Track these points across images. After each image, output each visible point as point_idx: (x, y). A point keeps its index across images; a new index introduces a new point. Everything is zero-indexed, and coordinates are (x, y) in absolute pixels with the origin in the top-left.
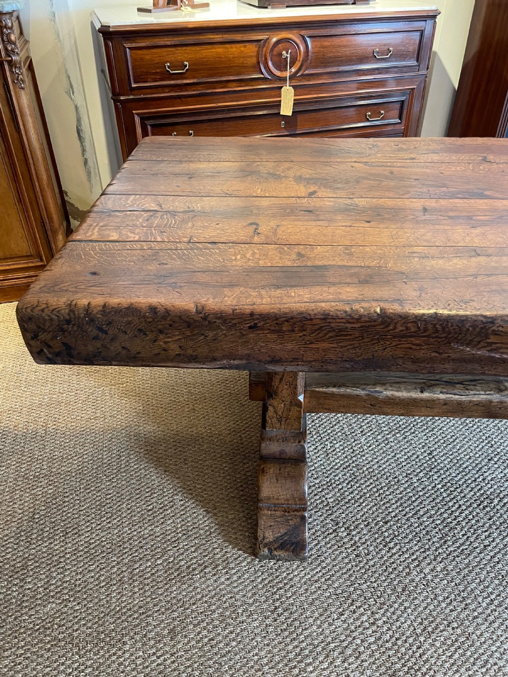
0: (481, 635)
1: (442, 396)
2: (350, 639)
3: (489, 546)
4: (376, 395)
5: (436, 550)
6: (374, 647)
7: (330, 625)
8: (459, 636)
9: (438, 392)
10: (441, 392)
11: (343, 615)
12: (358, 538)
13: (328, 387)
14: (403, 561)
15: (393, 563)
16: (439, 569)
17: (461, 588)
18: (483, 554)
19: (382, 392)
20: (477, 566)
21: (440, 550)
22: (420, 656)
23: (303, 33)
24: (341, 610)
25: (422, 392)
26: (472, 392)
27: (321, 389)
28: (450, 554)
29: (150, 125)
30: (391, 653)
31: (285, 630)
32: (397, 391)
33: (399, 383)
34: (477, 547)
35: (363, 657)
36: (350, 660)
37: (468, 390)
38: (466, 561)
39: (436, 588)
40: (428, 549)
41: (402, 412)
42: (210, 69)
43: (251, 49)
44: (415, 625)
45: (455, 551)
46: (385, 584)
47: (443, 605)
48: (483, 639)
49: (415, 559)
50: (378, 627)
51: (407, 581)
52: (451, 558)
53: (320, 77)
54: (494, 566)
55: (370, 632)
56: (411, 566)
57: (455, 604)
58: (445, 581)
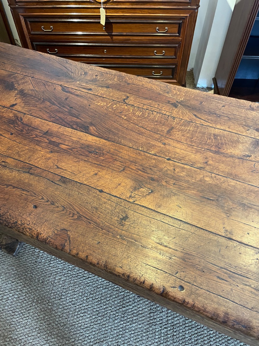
0: (57, 312)
2: (9, 293)
5: (68, 271)
6: (15, 299)
7: (6, 285)
8: (48, 309)
11: (13, 283)
14: (52, 271)
15: (47, 270)
16: (62, 279)
17: (65, 290)
18: (85, 280)
20: (78, 284)
21: (69, 272)
22: (28, 310)
24: (14, 281)
29: (29, 21)
30: (19, 304)
34: (85, 276)
35: (9, 301)
36: (3, 301)
38: (75, 281)
39: (55, 287)
40: (65, 270)
44: (36, 298)
45: (75, 274)
47: (52, 295)
48: (56, 314)
49: (57, 272)
50: (22, 293)
51: (47, 279)
52: (71, 277)
53: (124, 4)
54: (85, 287)
55: (18, 293)
56: (53, 274)
57: (57, 296)
58: (61, 285)
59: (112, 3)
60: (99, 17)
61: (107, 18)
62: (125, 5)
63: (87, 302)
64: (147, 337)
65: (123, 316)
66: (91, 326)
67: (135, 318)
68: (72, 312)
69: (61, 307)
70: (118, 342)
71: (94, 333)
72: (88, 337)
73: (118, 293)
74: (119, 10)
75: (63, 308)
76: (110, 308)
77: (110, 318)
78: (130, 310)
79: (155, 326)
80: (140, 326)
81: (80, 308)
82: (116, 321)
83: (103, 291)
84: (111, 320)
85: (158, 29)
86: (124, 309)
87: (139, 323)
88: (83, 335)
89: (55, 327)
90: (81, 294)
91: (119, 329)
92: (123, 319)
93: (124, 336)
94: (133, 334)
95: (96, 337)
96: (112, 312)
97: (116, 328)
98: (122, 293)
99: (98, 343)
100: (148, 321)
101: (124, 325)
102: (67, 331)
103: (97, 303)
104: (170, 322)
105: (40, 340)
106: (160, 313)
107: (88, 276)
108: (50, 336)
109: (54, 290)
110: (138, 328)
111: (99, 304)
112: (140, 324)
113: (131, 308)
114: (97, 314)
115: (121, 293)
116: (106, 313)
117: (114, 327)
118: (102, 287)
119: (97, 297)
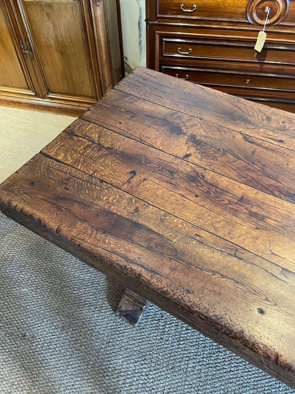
2: (132, 376)
3: (233, 371)
5: (203, 358)
6: (140, 386)
7: (128, 364)
11: (136, 363)
12: (168, 329)
14: (182, 354)
15: (176, 352)
16: (197, 368)
17: (201, 384)
18: (226, 374)
20: (218, 378)
21: (205, 359)
24: (137, 360)
28: (208, 364)
31: (108, 354)
34: (225, 369)
35: (133, 387)
36: (126, 385)
38: (214, 373)
39: (189, 377)
40: (199, 355)
44: (166, 388)
45: (212, 364)
46: (165, 360)
47: (186, 387)
49: (189, 357)
50: (148, 378)
51: (177, 365)
53: (291, 28)
54: (227, 383)
55: (143, 378)
56: (184, 359)
58: (196, 376)
59: (275, 27)
61: (267, 43)
62: (292, 30)
74: (282, 35)
109: (188, 381)
118: (249, 386)
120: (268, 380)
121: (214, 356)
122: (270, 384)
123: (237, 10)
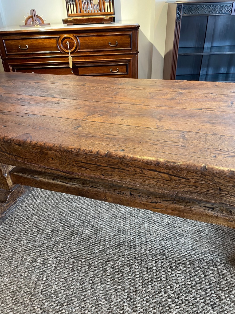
0: (23, 283)
1: (60, 183)
3: (60, 251)
4: (36, 179)
5: (37, 248)
8: (15, 281)
9: (59, 181)
10: (60, 181)
13: (18, 173)
14: (21, 249)
15: (16, 249)
16: (31, 255)
17: (33, 263)
18: (54, 253)
19: (37, 178)
20: (47, 257)
23: (75, 35)
25: (53, 180)
26: (72, 183)
27: (16, 174)
29: (16, 69)
32: (44, 178)
33: (46, 175)
34: (54, 250)
37: (71, 182)
38: (44, 254)
39: (23, 261)
41: (47, 188)
42: (37, 48)
43: (53, 41)
45: (44, 249)
46: (6, 255)
47: (20, 268)
48: (23, 285)
51: (15, 256)
52: (40, 252)
53: (86, 53)
54: (54, 259)
56: (22, 251)
57: (25, 269)
58: (29, 260)
59: (76, 53)
60: (68, 63)
61: (74, 63)
63: (55, 271)
64: (116, 295)
65: (91, 279)
66: (58, 291)
67: (103, 280)
68: (39, 281)
69: (28, 278)
70: (86, 303)
71: (61, 297)
72: (54, 301)
73: (86, 261)
74: (82, 57)
75: (31, 278)
76: (78, 274)
77: (78, 282)
78: (98, 274)
79: (124, 284)
80: (109, 286)
81: (48, 277)
82: (84, 285)
83: (72, 260)
84: (79, 284)
85: (111, 70)
86: (92, 273)
87: (108, 283)
88: (50, 300)
89: (21, 296)
90: (49, 265)
91: (87, 291)
92: (91, 282)
93: (92, 297)
94: (102, 294)
95: (63, 301)
96: (80, 277)
97: (84, 291)
98: (91, 260)
99: (65, 306)
100: (117, 281)
101: (93, 287)
102: (33, 298)
103: (65, 271)
104: (138, 279)
105: (3, 310)
106: (128, 273)
107: (57, 250)
108: (15, 304)
109: (22, 264)
110: (107, 288)
111: (67, 271)
112: (108, 285)
113: (99, 272)
114: (65, 280)
115: (89, 260)
116: (74, 278)
117: (82, 290)
118: (70, 257)
119: (66, 266)
120: (86, 250)
121: (46, 244)
122: (88, 252)
123: (51, 46)
